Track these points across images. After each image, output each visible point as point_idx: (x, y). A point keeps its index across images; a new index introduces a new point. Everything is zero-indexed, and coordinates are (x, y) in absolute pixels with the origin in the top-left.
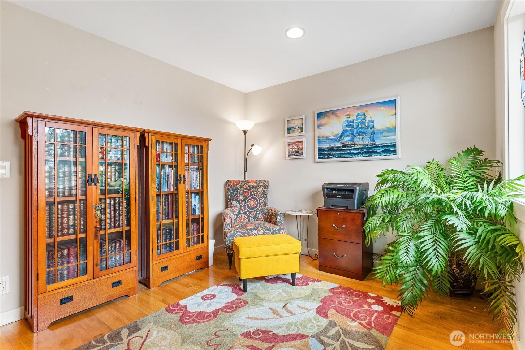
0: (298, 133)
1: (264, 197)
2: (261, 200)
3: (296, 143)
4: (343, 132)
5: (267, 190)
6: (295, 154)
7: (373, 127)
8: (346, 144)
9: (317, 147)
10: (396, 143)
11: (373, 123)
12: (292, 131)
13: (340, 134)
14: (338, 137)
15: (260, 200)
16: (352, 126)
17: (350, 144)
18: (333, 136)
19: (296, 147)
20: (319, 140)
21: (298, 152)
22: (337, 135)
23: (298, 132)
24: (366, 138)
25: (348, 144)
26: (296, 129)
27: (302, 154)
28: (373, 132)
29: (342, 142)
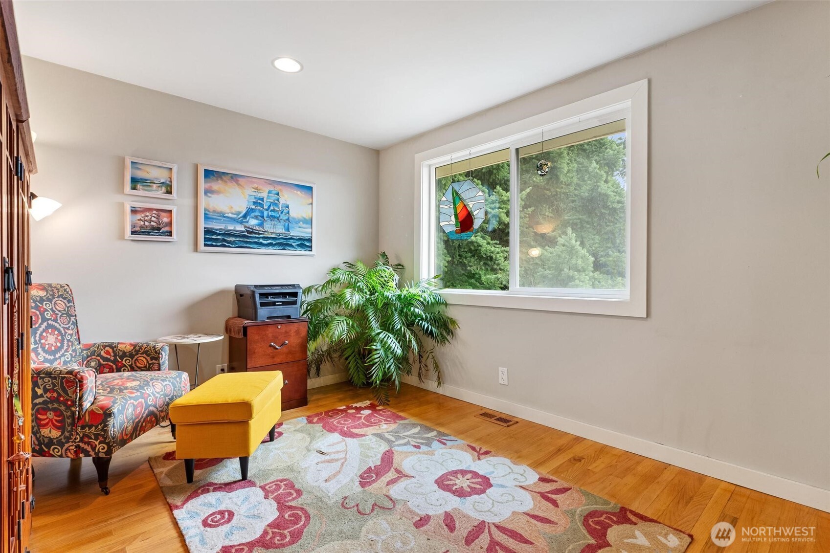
0: (160, 193)
1: (71, 322)
2: (68, 329)
3: (154, 212)
4: (247, 211)
5: (72, 304)
6: (150, 232)
7: (288, 213)
8: (252, 229)
9: (202, 225)
10: (312, 237)
11: (288, 207)
12: (143, 186)
13: (244, 212)
14: (240, 216)
15: (67, 331)
16: (262, 205)
17: (258, 230)
18: (232, 214)
19: (153, 219)
20: (205, 214)
21: (159, 229)
22: (239, 213)
23: (158, 191)
24: (280, 225)
25: (255, 230)
26: (155, 185)
27: (170, 234)
28: (288, 219)
29: (247, 225)
